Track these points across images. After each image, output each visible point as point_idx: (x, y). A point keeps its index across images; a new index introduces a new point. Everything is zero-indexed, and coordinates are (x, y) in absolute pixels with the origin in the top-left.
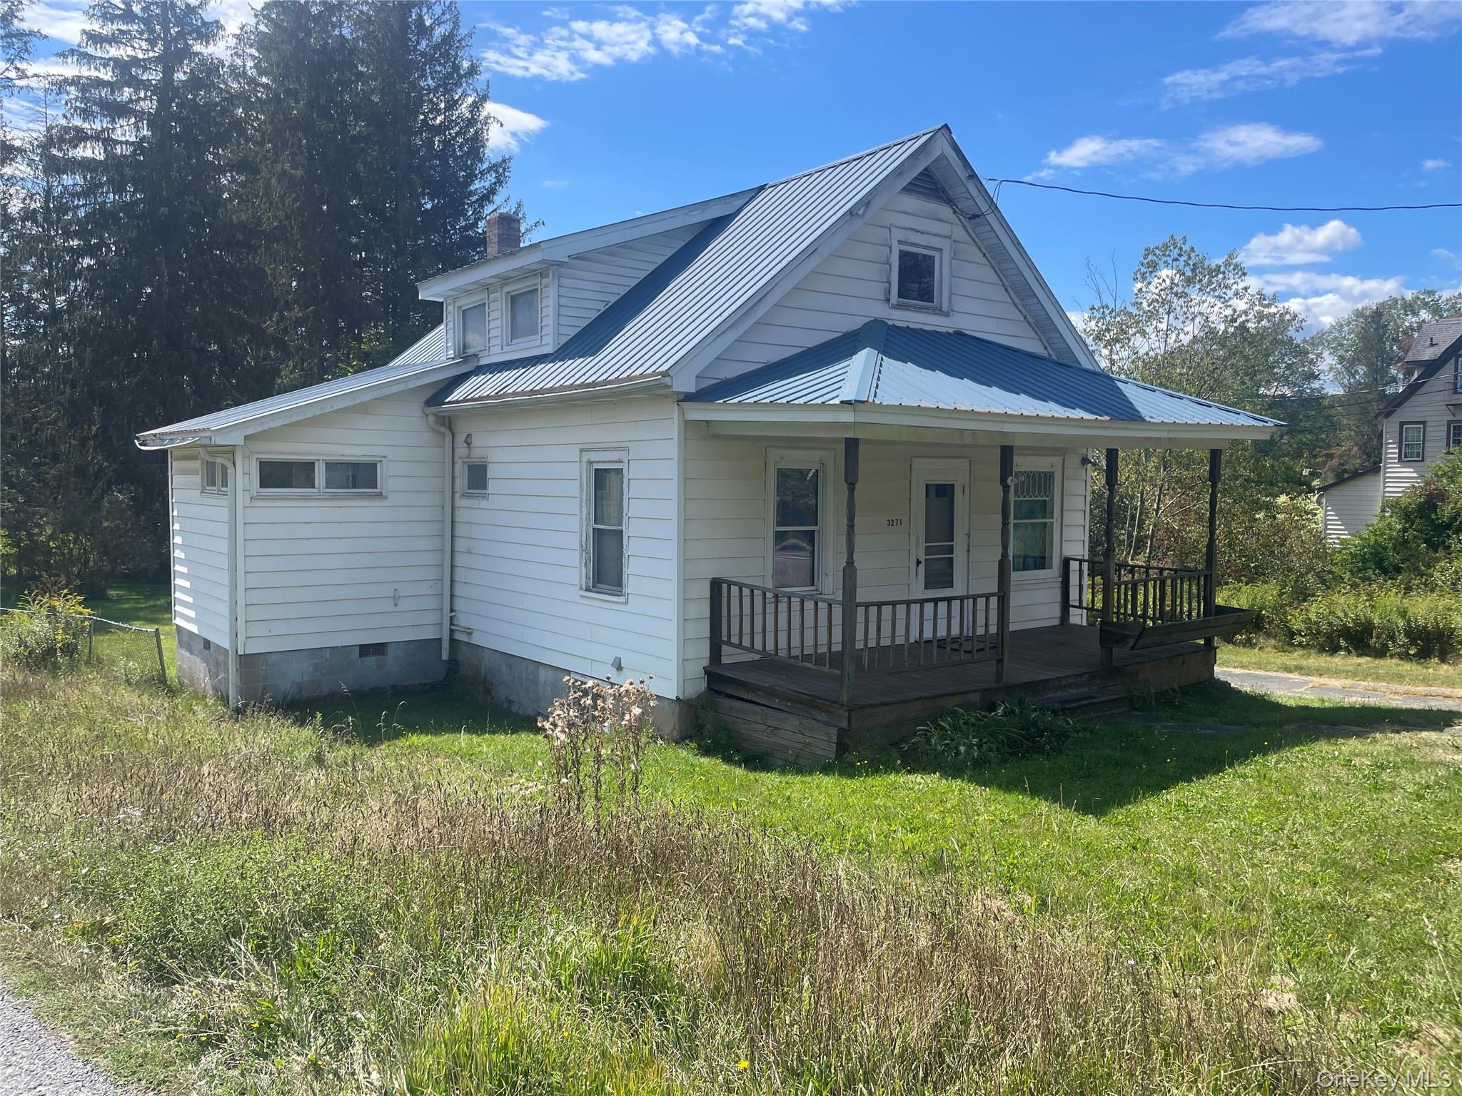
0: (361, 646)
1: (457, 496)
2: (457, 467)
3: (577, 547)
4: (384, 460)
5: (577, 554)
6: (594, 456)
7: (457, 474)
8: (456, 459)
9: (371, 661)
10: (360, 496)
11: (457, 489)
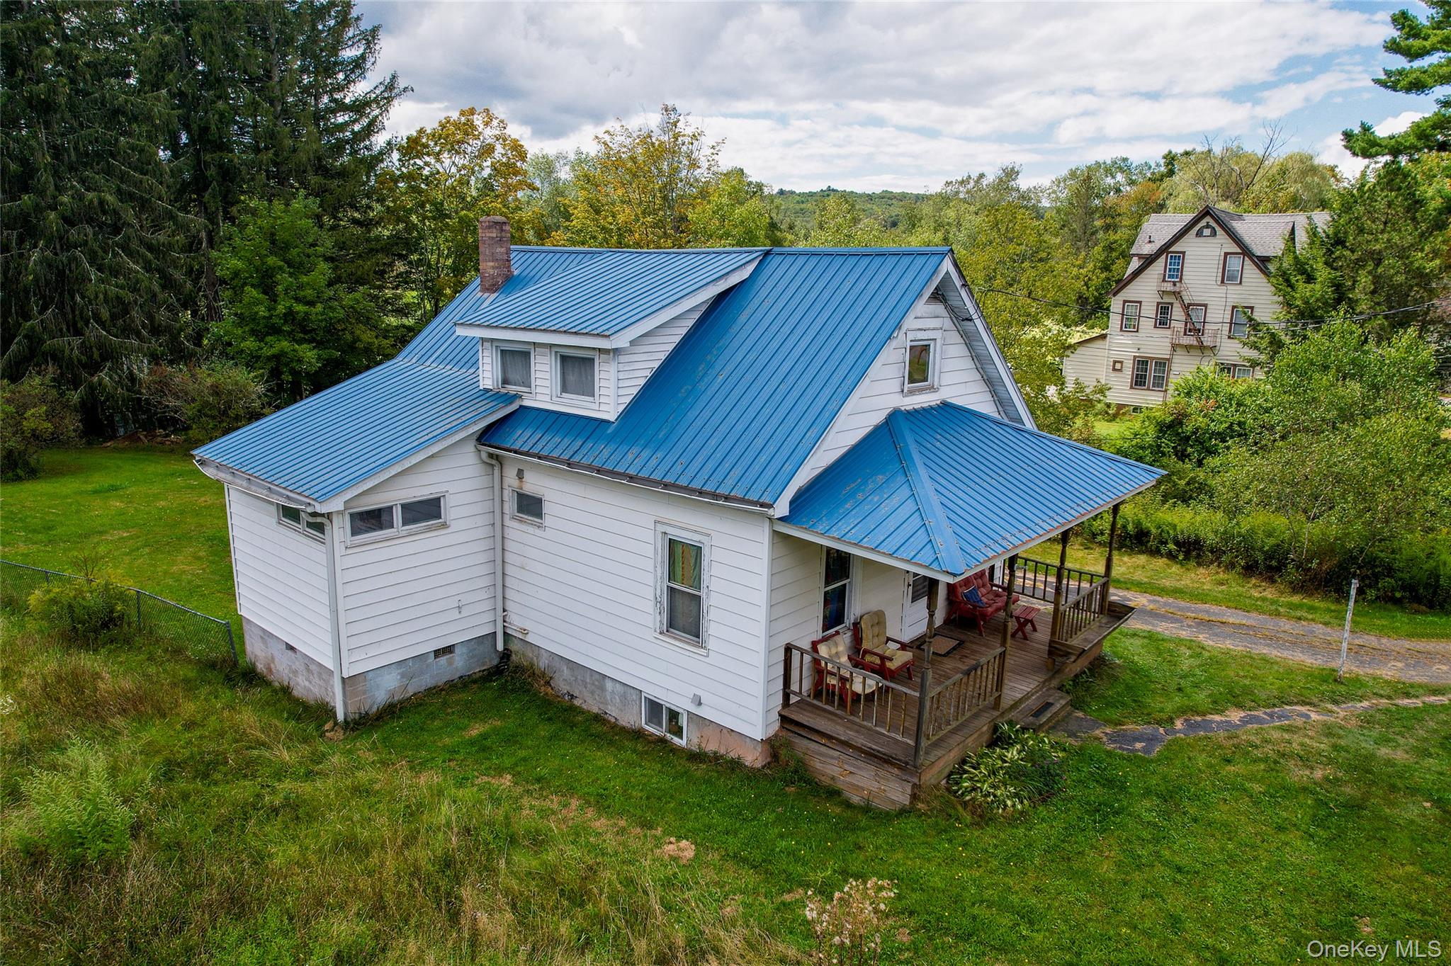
0: (435, 651)
1: (507, 518)
2: (506, 493)
3: (652, 598)
4: (447, 495)
5: (652, 603)
6: (670, 530)
7: (506, 498)
8: (505, 486)
9: (443, 660)
10: (430, 529)
11: (507, 510)
